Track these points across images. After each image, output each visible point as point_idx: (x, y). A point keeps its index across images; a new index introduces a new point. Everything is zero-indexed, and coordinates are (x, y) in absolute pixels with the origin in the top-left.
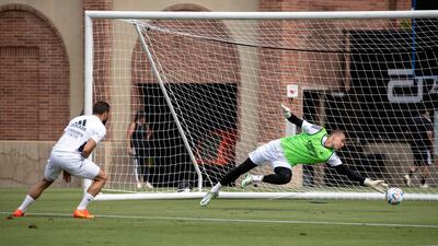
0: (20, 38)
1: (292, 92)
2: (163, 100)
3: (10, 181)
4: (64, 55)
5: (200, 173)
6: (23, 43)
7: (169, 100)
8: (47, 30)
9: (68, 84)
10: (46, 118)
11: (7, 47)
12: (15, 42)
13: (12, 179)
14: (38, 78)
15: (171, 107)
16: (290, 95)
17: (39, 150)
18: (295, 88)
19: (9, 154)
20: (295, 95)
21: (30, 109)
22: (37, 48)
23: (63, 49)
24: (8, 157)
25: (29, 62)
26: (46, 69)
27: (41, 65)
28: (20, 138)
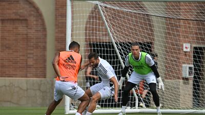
0: (16, 14)
1: (186, 48)
2: (114, 52)
3: (9, 103)
4: (43, 24)
5: (137, 97)
6: (18, 17)
7: (118, 51)
8: (33, 9)
9: (45, 42)
10: (31, 63)
11: (8, 20)
12: (13, 17)
13: (10, 102)
14: (27, 39)
15: (119, 56)
16: (185, 50)
17: (27, 83)
18: (188, 45)
19: (9, 86)
20: (189, 50)
21: (21, 58)
22: (26, 20)
23: (43, 20)
24: (8, 88)
25: (21, 29)
26: (32, 33)
27: (29, 31)
28: (15, 76)
